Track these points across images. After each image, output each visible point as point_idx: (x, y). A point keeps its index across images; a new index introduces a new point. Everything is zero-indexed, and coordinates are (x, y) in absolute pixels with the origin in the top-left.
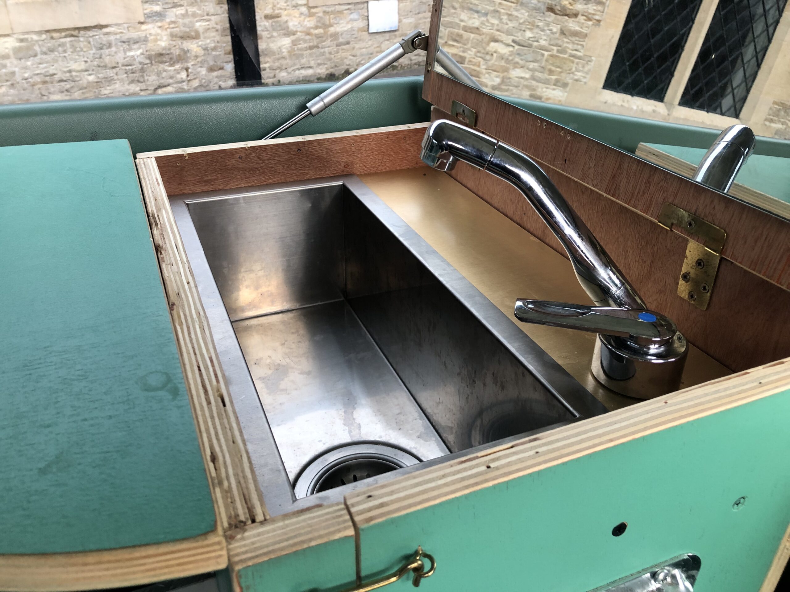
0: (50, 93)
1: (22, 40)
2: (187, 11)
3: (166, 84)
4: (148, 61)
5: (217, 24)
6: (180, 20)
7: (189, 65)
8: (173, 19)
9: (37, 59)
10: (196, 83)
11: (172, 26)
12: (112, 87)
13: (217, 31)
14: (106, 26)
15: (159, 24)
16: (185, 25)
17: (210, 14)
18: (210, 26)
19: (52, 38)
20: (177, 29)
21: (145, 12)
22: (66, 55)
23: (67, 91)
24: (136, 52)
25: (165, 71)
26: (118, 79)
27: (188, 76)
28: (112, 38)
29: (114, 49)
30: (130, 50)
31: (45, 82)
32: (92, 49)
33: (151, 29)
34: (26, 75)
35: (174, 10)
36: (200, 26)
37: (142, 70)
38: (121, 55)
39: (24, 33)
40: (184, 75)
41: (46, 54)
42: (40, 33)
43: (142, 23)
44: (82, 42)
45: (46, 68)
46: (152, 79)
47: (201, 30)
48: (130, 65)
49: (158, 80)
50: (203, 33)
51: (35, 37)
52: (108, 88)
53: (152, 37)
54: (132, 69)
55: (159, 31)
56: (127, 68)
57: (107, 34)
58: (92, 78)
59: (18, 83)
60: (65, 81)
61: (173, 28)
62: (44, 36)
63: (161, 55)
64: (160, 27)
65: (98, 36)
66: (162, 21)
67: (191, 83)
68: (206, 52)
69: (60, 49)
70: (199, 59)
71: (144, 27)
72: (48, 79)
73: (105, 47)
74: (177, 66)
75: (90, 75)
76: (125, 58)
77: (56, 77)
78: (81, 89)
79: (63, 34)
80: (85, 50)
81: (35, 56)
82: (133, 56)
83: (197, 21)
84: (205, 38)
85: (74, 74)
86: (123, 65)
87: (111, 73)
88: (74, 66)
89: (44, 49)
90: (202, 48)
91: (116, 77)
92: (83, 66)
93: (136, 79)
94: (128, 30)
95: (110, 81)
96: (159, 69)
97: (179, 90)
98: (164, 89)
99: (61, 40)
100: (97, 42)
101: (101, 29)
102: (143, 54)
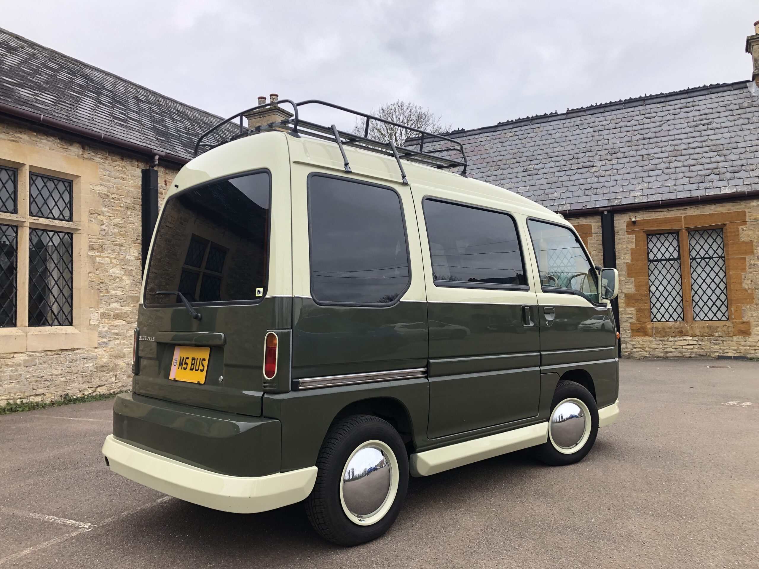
0: (38, 388)
1: (30, 356)
2: (120, 342)
3: (103, 384)
4: (95, 370)
6: (116, 347)
7: (117, 373)
8: (112, 347)
9: (36, 367)
10: (120, 384)
11: (111, 350)
12: (73, 385)
14: (77, 349)
15: (105, 349)
16: (118, 350)
19: (47, 355)
20: (114, 352)
21: (99, 342)
22: (52, 365)
23: (48, 387)
24: (90, 365)
25: (104, 376)
26: (77, 380)
27: (116, 380)
28: (79, 356)
29: (78, 362)
30: (87, 363)
31: (37, 381)
32: (66, 362)
33: (100, 351)
34: (28, 376)
35: (114, 341)
36: (126, 351)
37: (91, 376)
38: (81, 366)
39: (33, 352)
40: (113, 379)
41: (41, 364)
42: (41, 352)
43: (96, 348)
44: (62, 358)
45: (39, 372)
46: (96, 382)
47: (126, 353)
48: (86, 372)
49: (99, 382)
51: (38, 354)
52: (71, 386)
53: (100, 356)
54: (86, 375)
55: (104, 353)
56: (83, 374)
57: (76, 353)
58: (63, 379)
59: (22, 381)
60: (48, 381)
62: (43, 354)
63: (103, 366)
64: (105, 351)
65: (72, 355)
66: (105, 347)
68: (128, 366)
69: (50, 362)
70: (123, 370)
71: (96, 350)
72: (39, 379)
73: (74, 361)
74: (111, 374)
75: (62, 377)
76: (83, 368)
77: (44, 378)
78: (55, 386)
79: (53, 353)
80: (63, 362)
81: (35, 365)
82: (88, 367)
83: (125, 348)
84: (128, 358)
85: (54, 376)
86: (82, 372)
87: (74, 376)
88: (55, 372)
89: (41, 361)
91: (76, 379)
92: (60, 372)
93: (87, 381)
94: (88, 352)
95: (72, 381)
96: (101, 375)
97: (110, 388)
98: (101, 388)
99: (51, 356)
100: (70, 358)
101: (74, 351)
102: (93, 366)
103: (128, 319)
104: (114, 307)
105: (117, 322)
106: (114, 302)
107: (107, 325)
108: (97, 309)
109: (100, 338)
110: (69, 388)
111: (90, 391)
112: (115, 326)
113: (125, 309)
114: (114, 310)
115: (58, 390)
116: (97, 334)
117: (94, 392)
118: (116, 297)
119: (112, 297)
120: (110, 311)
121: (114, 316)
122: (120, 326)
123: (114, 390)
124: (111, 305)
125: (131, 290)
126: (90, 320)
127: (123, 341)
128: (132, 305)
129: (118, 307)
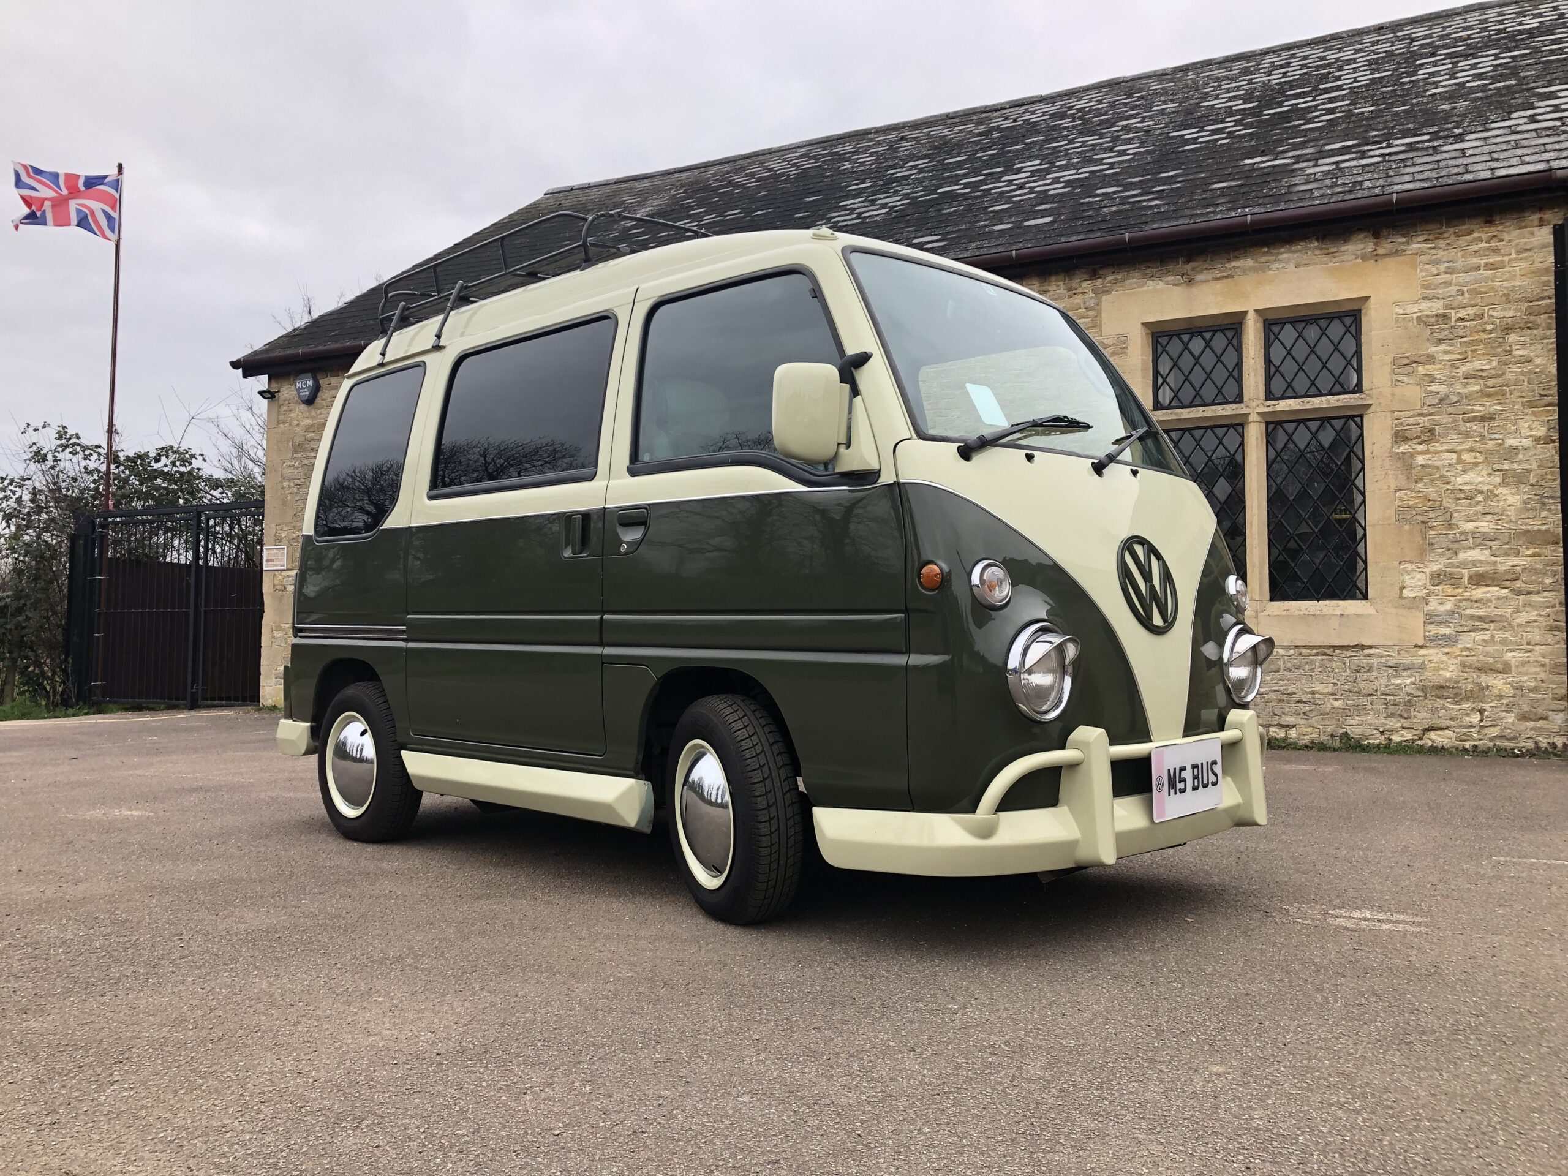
0: (1284, 713)
2: (1493, 636)
3: (1444, 726)
4: (1420, 693)
5: (1544, 657)
6: (1481, 647)
7: (1486, 706)
8: (1469, 646)
10: (1495, 732)
11: (1464, 653)
12: (1363, 718)
13: (1543, 665)
14: (1370, 647)
15: (1447, 650)
16: (1487, 654)
17: (1533, 643)
18: (1531, 659)
19: (1300, 654)
20: (1474, 658)
21: (1427, 634)
22: (1313, 674)
23: (1304, 713)
24: (1406, 681)
25: (1445, 709)
26: (1373, 710)
27: (1482, 720)
28: (1375, 661)
29: (1374, 673)
30: (1397, 677)
31: (1280, 701)
32: (1346, 671)
33: (1433, 654)
35: (1473, 634)
36: (1514, 657)
37: (1409, 704)
38: (1383, 681)
40: (1475, 718)
43: (1421, 647)
44: (1336, 663)
45: (1286, 685)
46: (1422, 717)
47: (1513, 662)
48: (1392, 695)
49: (1431, 718)
50: (1517, 667)
52: (1357, 718)
53: (1432, 665)
54: (1395, 700)
55: (1445, 658)
56: (1388, 698)
57: (1370, 655)
58: (1338, 704)
60: (1305, 702)
61: (1467, 656)
62: (1292, 652)
63: (1442, 687)
64: (1447, 654)
65: (1360, 659)
66: (1450, 646)
67: (1486, 731)
68: (1519, 692)
69: (1307, 667)
70: (1505, 701)
71: (1423, 652)
72: (1285, 697)
73: (1362, 671)
74: (1465, 706)
75: (1336, 700)
76: (1387, 686)
77: (1295, 697)
78: (1321, 714)
79: (1315, 651)
80: (1337, 671)
81: (1277, 671)
82: (1399, 685)
83: (1507, 651)
84: (1520, 673)
85: (1317, 696)
86: (1382, 694)
87: (1365, 701)
88: (1320, 688)
89: (1289, 665)
90: (1512, 686)
91: (1369, 707)
92: (1330, 689)
93: (1399, 712)
94: (1399, 654)
95: (1360, 709)
96: (1436, 705)
97: (1464, 737)
98: (1439, 732)
99: (1311, 657)
100: (1354, 663)
101: (1363, 650)
102: (1414, 684)
103: (1518, 584)
104: (1470, 559)
105: (1480, 592)
106: (1470, 548)
107: (1451, 598)
108: (1422, 566)
109: (1430, 627)
110: (1352, 722)
111: (1408, 735)
112: (1476, 601)
113: (1505, 564)
114: (1470, 566)
115: (1327, 722)
116: (1421, 618)
117: (1421, 739)
118: (1478, 535)
119: (1463, 537)
120: (1458, 567)
121: (1471, 578)
122: (1490, 601)
123: (1476, 743)
124: (1462, 556)
125: (1523, 516)
126: (1402, 588)
127: (1499, 635)
128: (1529, 552)
129: (1482, 558)
